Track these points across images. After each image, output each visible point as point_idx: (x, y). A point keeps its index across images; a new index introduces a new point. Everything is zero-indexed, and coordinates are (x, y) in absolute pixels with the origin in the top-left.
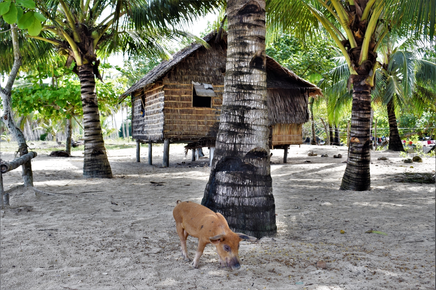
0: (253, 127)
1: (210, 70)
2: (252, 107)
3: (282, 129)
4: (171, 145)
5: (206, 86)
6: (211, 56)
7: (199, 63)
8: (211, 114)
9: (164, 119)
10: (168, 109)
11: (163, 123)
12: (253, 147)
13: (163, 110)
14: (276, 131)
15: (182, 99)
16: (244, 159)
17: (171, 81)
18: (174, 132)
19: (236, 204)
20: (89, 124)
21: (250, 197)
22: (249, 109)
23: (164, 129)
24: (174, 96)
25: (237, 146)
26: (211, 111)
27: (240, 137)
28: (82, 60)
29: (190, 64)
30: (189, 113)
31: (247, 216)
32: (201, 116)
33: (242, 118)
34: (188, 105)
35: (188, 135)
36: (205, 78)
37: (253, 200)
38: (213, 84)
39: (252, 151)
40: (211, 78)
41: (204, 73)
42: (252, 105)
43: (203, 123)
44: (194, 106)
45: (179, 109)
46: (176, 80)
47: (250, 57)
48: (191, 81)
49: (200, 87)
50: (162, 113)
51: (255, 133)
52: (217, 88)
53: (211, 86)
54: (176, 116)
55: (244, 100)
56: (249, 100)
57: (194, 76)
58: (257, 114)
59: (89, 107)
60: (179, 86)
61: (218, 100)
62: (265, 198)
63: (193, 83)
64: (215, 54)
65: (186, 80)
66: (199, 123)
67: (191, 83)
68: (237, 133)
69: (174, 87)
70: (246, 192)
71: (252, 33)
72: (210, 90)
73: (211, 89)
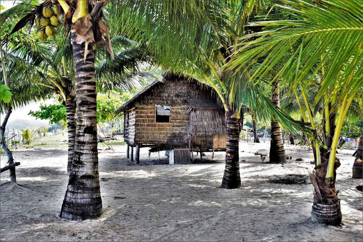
0: (84, 163)
1: (169, 96)
2: (84, 153)
3: (220, 138)
4: (140, 149)
5: (165, 107)
6: (169, 86)
7: (160, 91)
8: (169, 127)
9: (135, 131)
10: (138, 124)
11: (134, 133)
12: (84, 173)
13: (135, 124)
14: (215, 139)
15: (148, 117)
16: (79, 179)
17: (140, 105)
18: (142, 140)
19: (74, 202)
20: (71, 139)
21: (81, 199)
22: (83, 154)
23: (135, 138)
24: (142, 115)
25: (76, 172)
26: (169, 125)
27: (78, 168)
28: (66, 98)
29: (155, 93)
30: (153, 127)
31: (78, 208)
32: (162, 129)
33: (79, 158)
34: (152, 121)
35: (152, 141)
36: (165, 102)
37: (82, 201)
38: (170, 106)
39: (84, 175)
40: (169, 102)
41: (164, 99)
42: (85, 152)
43: (164, 133)
44: (156, 122)
45: (146, 124)
46: (144, 104)
47: (84, 127)
48: (155, 104)
49: (160, 108)
50: (134, 127)
51: (85, 166)
52: (173, 108)
53: (169, 107)
54: (144, 129)
55: (81, 149)
56: (83, 149)
57: (157, 101)
58: (87, 156)
59: (71, 128)
60: (146, 108)
61: (174, 117)
62: (90, 200)
63: (156, 105)
64: (172, 85)
65: (151, 104)
66: (161, 134)
67: (155, 106)
68: (77, 166)
69: (143, 108)
70: (79, 196)
71: (85, 115)
72: (167, 110)
73: (169, 109)
